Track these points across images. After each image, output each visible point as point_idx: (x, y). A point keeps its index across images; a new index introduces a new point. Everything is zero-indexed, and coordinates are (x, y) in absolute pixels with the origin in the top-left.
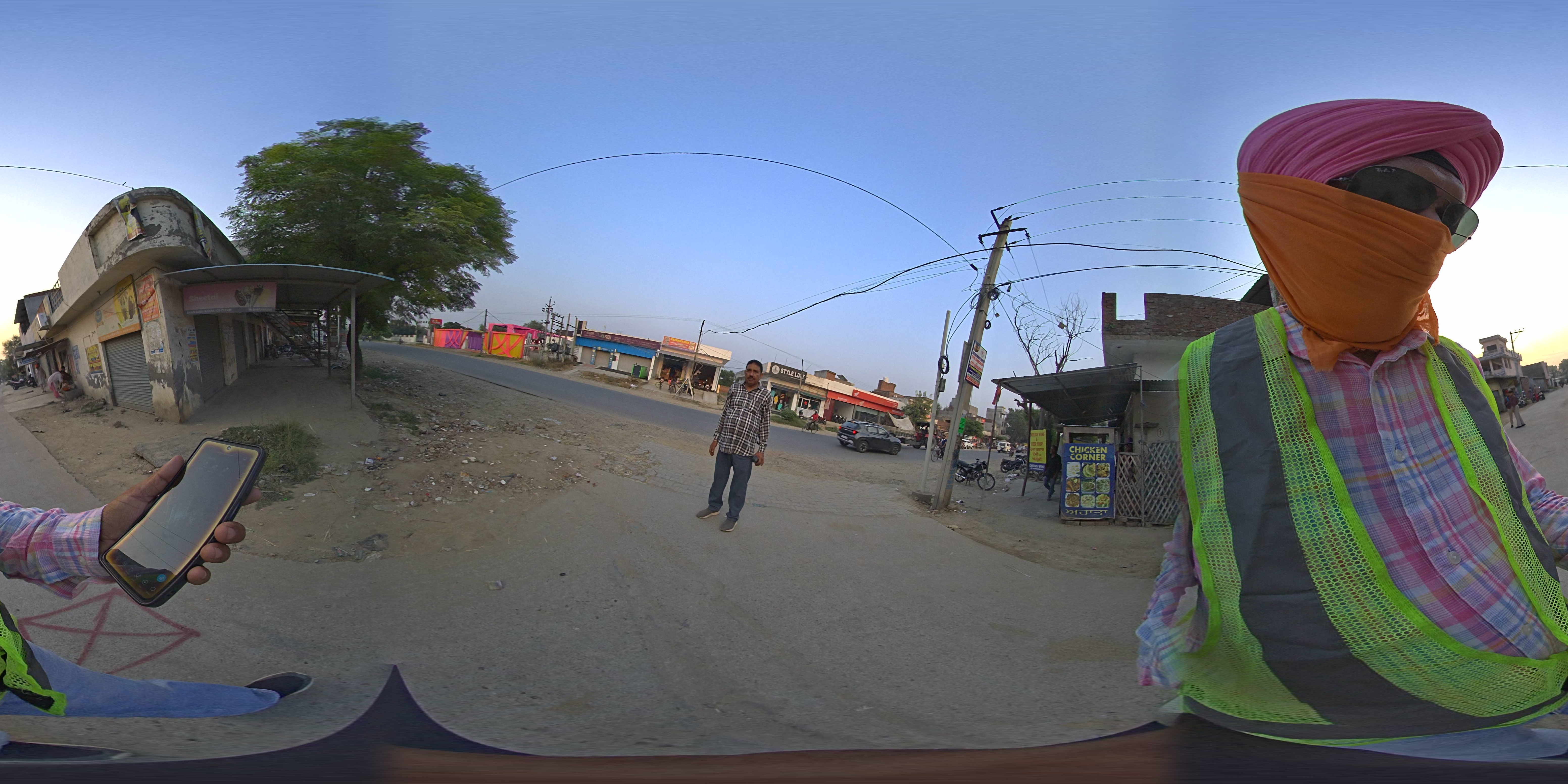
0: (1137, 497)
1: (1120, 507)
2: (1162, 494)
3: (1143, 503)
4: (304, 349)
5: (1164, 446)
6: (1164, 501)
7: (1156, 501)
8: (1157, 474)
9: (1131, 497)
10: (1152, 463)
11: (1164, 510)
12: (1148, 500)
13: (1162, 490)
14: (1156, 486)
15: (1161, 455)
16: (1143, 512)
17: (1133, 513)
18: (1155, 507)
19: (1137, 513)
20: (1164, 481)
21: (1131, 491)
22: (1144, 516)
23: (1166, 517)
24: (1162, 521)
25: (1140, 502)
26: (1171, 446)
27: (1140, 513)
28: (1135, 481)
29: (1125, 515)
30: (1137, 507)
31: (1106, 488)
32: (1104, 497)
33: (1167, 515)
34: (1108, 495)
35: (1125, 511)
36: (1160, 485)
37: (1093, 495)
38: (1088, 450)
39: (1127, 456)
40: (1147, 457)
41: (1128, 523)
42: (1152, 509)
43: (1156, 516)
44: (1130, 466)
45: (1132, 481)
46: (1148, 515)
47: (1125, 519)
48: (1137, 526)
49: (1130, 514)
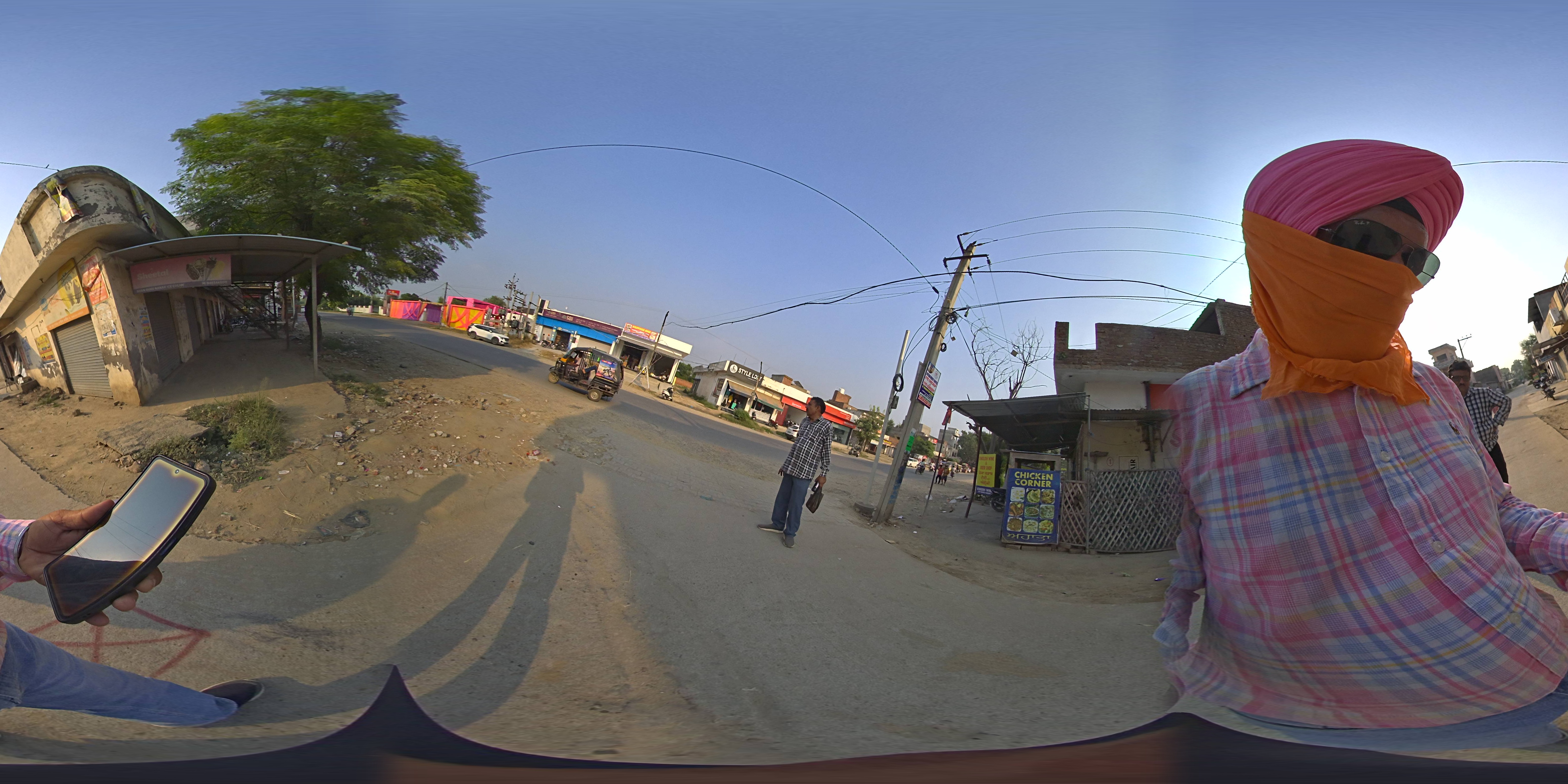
0: (1082, 525)
1: (1064, 534)
2: (1108, 522)
3: (1088, 531)
4: (259, 321)
5: (1111, 475)
6: (1110, 528)
7: (1101, 529)
8: (1104, 502)
9: (1076, 524)
10: (1098, 492)
11: (1110, 539)
12: (1093, 528)
13: (1108, 518)
14: (1102, 514)
15: (1108, 484)
16: (1088, 539)
17: (1078, 541)
18: (1101, 535)
19: (1081, 540)
20: (1110, 510)
21: (1076, 518)
22: (1088, 543)
23: (1112, 545)
24: (1107, 549)
25: (1085, 530)
26: (1118, 475)
27: (1084, 540)
28: (1080, 508)
29: (1069, 542)
30: (1081, 535)
31: (1050, 514)
32: (1048, 523)
33: (1113, 543)
34: (1052, 522)
35: (1069, 537)
36: (1106, 513)
37: (1036, 520)
38: (1033, 476)
39: (1073, 484)
40: (1093, 486)
41: (1071, 550)
42: (1097, 536)
43: (1102, 543)
44: (1075, 494)
45: (1077, 508)
46: (1093, 543)
47: (1069, 546)
48: (1081, 553)
49: (1075, 541)
